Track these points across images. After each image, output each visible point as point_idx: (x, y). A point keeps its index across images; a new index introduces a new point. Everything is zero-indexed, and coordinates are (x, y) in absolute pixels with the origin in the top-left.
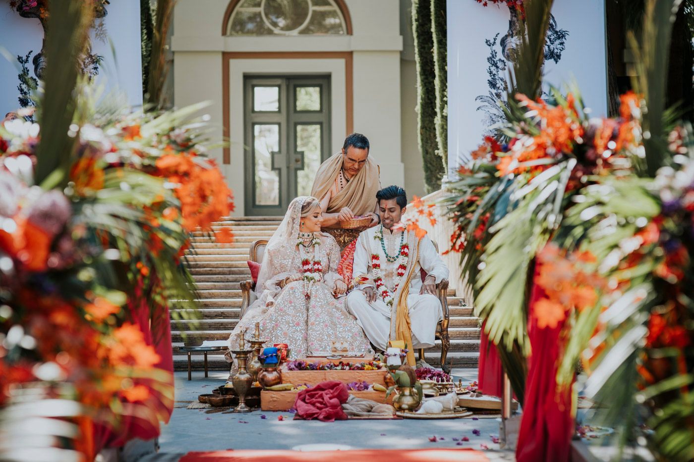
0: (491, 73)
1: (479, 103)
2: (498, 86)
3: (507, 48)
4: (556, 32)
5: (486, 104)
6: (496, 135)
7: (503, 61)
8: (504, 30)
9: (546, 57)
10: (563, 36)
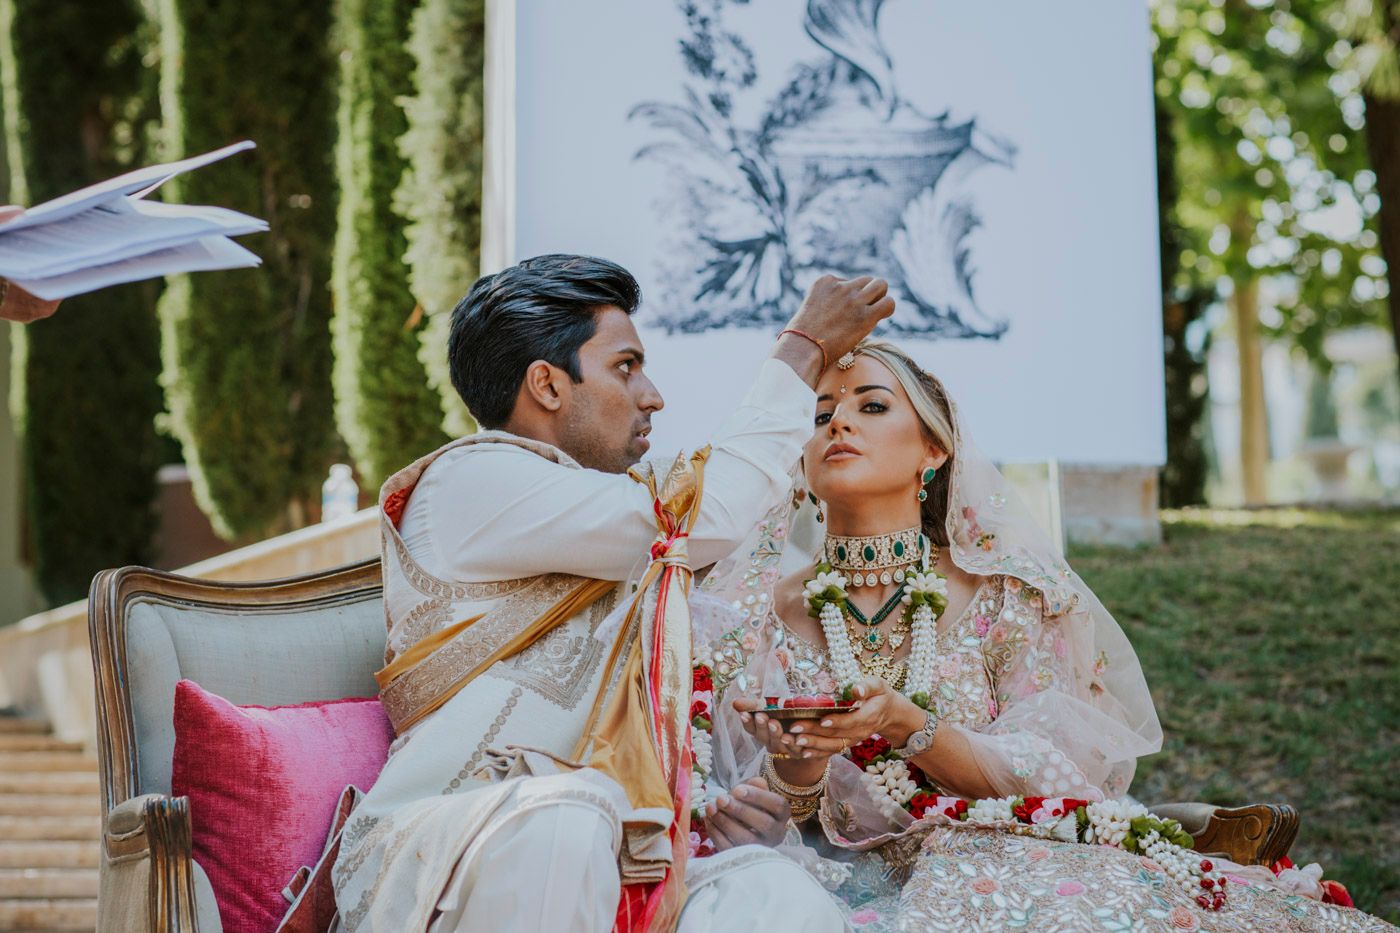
0: (691, 11)
1: (643, 131)
2: (718, 65)
5: (670, 135)
6: (712, 264)
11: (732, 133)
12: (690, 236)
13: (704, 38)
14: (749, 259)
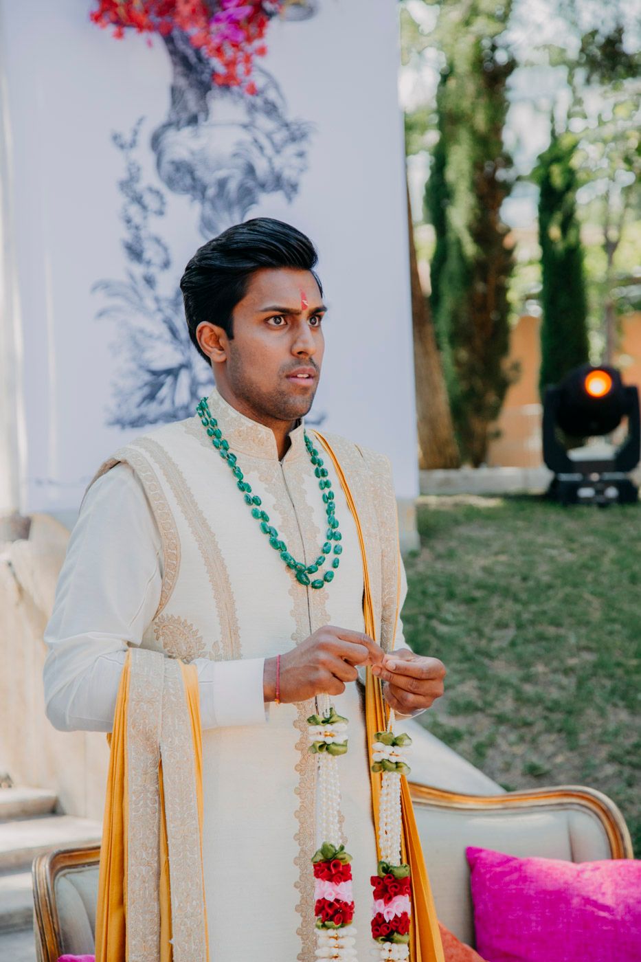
0: (129, 221)
3: (167, 158)
4: (287, 125)
5: (118, 302)
7: (158, 193)
8: (159, 109)
9: (263, 186)
10: (303, 136)
11: (157, 300)
12: (133, 366)
13: (138, 238)
14: (169, 380)
